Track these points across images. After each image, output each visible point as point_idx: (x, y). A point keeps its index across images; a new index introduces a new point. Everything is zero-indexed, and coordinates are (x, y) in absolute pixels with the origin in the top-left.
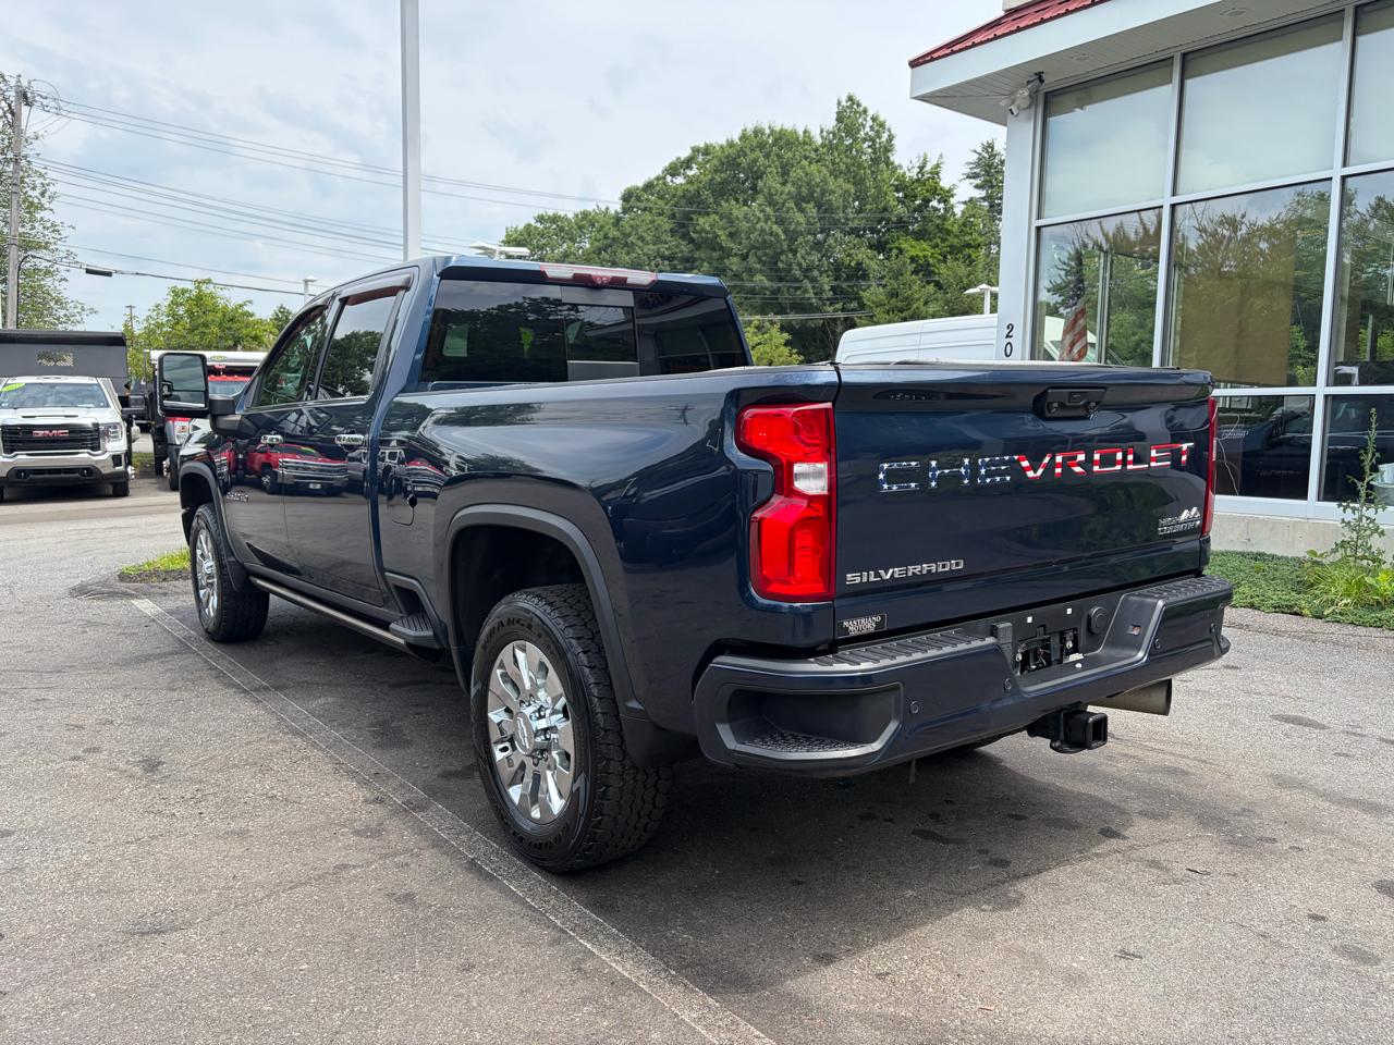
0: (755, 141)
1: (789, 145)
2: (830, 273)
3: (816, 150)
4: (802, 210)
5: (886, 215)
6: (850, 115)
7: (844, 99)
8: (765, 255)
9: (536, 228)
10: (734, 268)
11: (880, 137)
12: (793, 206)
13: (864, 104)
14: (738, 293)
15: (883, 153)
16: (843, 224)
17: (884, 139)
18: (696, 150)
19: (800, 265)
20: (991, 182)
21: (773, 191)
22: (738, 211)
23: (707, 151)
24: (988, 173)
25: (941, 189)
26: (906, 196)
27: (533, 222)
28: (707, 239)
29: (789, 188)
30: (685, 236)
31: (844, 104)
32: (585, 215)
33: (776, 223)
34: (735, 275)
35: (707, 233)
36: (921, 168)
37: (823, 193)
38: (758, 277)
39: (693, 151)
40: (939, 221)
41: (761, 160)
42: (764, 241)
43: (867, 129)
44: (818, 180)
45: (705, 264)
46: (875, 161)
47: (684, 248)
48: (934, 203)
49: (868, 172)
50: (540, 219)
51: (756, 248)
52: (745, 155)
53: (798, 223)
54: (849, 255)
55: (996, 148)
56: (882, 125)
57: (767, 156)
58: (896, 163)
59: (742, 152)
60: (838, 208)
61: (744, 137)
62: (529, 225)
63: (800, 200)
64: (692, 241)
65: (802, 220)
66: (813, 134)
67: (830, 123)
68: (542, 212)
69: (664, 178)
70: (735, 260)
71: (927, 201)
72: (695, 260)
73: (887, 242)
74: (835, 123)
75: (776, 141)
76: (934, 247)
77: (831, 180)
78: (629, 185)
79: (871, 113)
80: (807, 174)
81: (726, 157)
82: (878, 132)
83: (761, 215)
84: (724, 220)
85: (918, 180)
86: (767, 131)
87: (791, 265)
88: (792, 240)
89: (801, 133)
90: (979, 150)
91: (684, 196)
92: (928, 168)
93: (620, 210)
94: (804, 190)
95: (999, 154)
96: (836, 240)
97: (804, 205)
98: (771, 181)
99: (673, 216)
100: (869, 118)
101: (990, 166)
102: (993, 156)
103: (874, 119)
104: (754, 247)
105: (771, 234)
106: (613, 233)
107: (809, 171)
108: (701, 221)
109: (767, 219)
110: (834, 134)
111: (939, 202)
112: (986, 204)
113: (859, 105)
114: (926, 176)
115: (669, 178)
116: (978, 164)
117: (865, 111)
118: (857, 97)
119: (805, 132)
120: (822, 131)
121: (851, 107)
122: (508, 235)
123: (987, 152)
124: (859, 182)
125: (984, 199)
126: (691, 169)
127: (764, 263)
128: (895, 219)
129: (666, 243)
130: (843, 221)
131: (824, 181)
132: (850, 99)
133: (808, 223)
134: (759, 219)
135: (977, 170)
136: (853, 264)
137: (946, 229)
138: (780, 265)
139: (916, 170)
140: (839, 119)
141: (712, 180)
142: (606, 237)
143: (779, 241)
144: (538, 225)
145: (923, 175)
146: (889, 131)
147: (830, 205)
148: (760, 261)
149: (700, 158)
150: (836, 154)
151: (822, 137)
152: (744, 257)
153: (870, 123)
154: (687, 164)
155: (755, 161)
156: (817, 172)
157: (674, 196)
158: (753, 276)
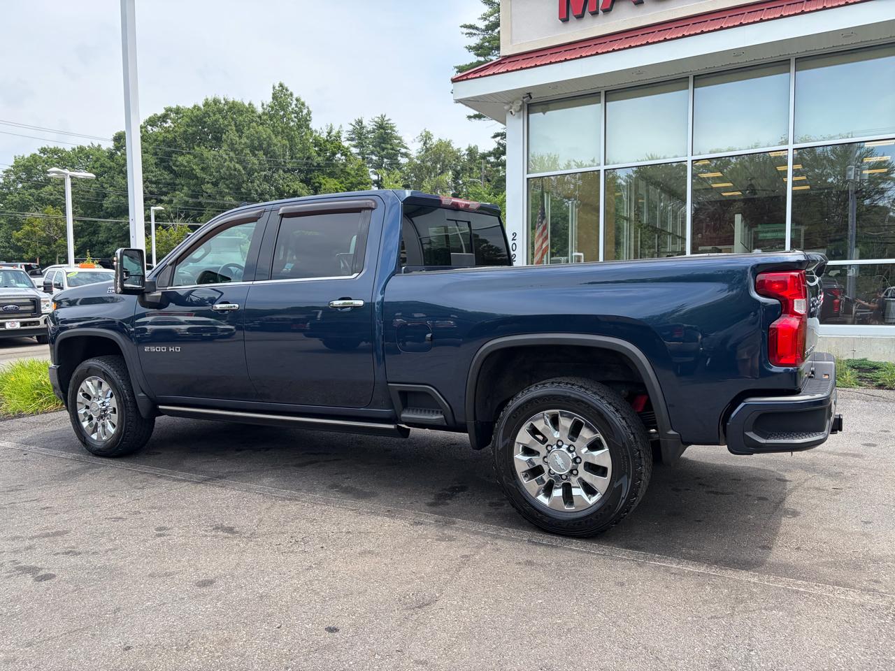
0: (213, 107)
1: (240, 112)
2: (277, 197)
3: (260, 117)
4: (255, 155)
5: (310, 161)
6: (281, 96)
7: (277, 85)
8: (232, 183)
9: (40, 157)
10: (209, 191)
11: (302, 112)
12: (249, 152)
13: (291, 90)
14: (212, 208)
15: (304, 122)
16: (283, 166)
17: (304, 113)
18: (169, 110)
19: (256, 191)
20: (362, 143)
21: (234, 142)
22: (209, 154)
23: (178, 111)
24: (360, 138)
25: (343, 147)
26: (321, 150)
27: (38, 153)
28: (185, 171)
29: (244, 140)
30: (168, 168)
31: (277, 88)
32: (81, 149)
33: (237, 163)
34: (209, 196)
35: (186, 167)
36: (329, 133)
37: (269, 145)
38: (228, 198)
39: (167, 111)
40: (342, 167)
41: (221, 120)
42: (231, 174)
43: (293, 106)
44: (265, 136)
45: (185, 188)
46: (300, 127)
47: (167, 176)
48: (339, 155)
49: (296, 133)
50: (44, 151)
51: (224, 178)
52: (209, 116)
53: (253, 164)
54: (288, 186)
55: (364, 123)
56: (303, 104)
57: (224, 118)
58: (313, 129)
59: (206, 114)
60: (280, 155)
61: (206, 104)
62: (35, 154)
63: (253, 149)
64: (172, 171)
65: (256, 162)
66: (255, 106)
67: (269, 100)
68: (45, 146)
69: (146, 127)
70: (209, 185)
71: (334, 154)
72: (175, 184)
73: (311, 179)
74: (271, 100)
75: (230, 109)
76: (341, 183)
77: (273, 137)
78: (119, 131)
79: (295, 96)
80: (257, 133)
81: (195, 117)
82: (300, 108)
83: (227, 157)
84: (197, 159)
85: (327, 140)
86: (223, 102)
87: (250, 190)
88: (250, 174)
89: (247, 105)
90: (354, 124)
91: (164, 141)
92: (334, 133)
93: (112, 148)
94: (256, 143)
95: (365, 127)
96: (280, 176)
97: (257, 152)
98: (232, 135)
99: (156, 154)
100: (294, 99)
101: (361, 134)
102: (362, 128)
103: (297, 100)
104: (222, 178)
105: (235, 170)
106: (110, 164)
107: (258, 130)
108: (180, 159)
109: (231, 160)
110: (272, 108)
111: (342, 155)
112: (360, 157)
113: (287, 90)
114: (332, 138)
115: (149, 128)
116: (353, 132)
117: (291, 94)
118: (286, 85)
119: (250, 104)
120: (263, 105)
121: (282, 91)
122: (16, 162)
123: (359, 125)
124: (291, 139)
125: (358, 154)
126: (166, 122)
127: (231, 189)
128: (315, 164)
129: (152, 172)
130: (283, 163)
131: (269, 137)
132: (281, 85)
133: (260, 164)
134: (226, 159)
135: (353, 136)
136: (291, 191)
137: (347, 172)
138: (243, 190)
139: (326, 134)
140: (275, 97)
141: (185, 131)
142: (102, 166)
143: (240, 174)
144: (42, 155)
145: (330, 138)
146: (308, 108)
147: (274, 153)
148: (228, 187)
149: (172, 115)
150: (275, 120)
151: (263, 108)
152: (215, 184)
153: (295, 102)
154: (164, 118)
155: (216, 121)
156: (265, 132)
157: (155, 140)
158: (224, 197)
